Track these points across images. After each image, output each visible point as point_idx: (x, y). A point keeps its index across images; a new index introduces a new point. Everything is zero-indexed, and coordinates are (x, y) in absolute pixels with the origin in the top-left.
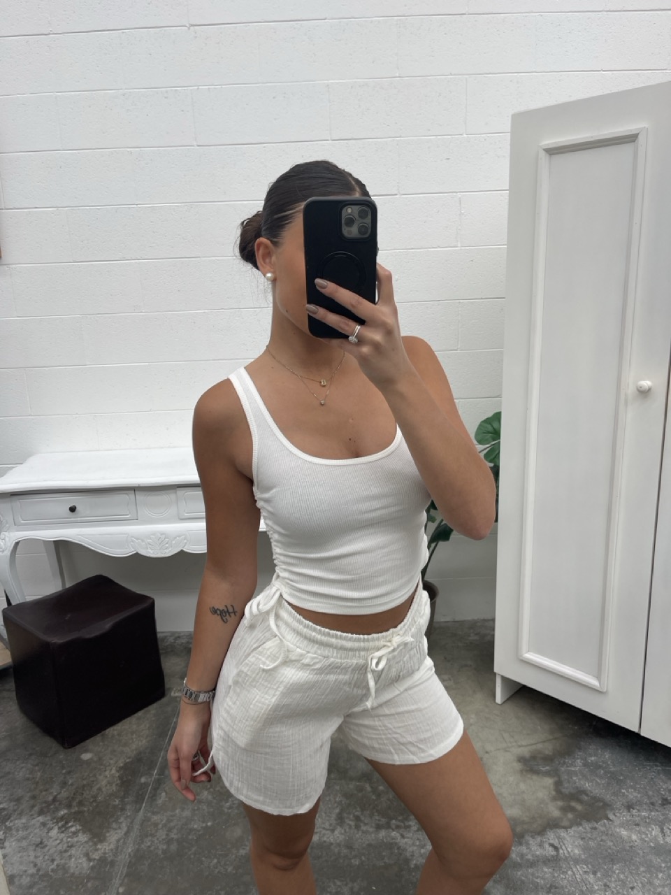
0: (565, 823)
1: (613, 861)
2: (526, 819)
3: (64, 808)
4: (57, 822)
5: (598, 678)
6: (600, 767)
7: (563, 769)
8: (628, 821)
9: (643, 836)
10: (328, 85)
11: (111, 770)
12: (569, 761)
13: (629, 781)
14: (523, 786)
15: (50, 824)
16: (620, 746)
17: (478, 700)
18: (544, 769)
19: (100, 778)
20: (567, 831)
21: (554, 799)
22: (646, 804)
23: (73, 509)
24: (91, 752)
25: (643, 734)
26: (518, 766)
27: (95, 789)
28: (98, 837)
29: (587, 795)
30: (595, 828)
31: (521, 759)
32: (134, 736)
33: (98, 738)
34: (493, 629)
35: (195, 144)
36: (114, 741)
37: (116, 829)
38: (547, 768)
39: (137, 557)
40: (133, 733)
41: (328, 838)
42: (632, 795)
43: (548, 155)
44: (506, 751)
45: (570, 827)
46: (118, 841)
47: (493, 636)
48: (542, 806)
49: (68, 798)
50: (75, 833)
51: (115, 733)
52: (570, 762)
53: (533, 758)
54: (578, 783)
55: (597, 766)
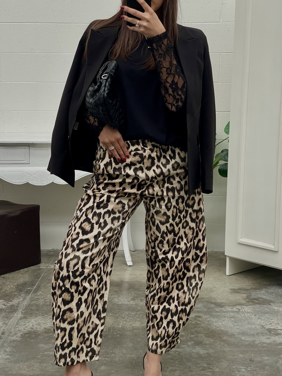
1: (266, 313)
2: (228, 303)
5: (274, 244)
6: (274, 293)
7: (254, 293)
8: (280, 306)
11: (11, 286)
12: (257, 291)
14: (230, 296)
18: (243, 292)
19: (5, 288)
20: (247, 306)
21: (245, 299)
26: (230, 291)
27: (3, 290)
28: (9, 300)
29: (263, 299)
30: (262, 306)
31: (233, 290)
32: (21, 278)
36: (10, 279)
37: (17, 299)
38: (245, 292)
40: (20, 277)
44: (225, 287)
45: (249, 305)
46: (19, 302)
48: (238, 300)
51: (10, 277)
53: (240, 289)
54: (259, 296)
55: (273, 293)
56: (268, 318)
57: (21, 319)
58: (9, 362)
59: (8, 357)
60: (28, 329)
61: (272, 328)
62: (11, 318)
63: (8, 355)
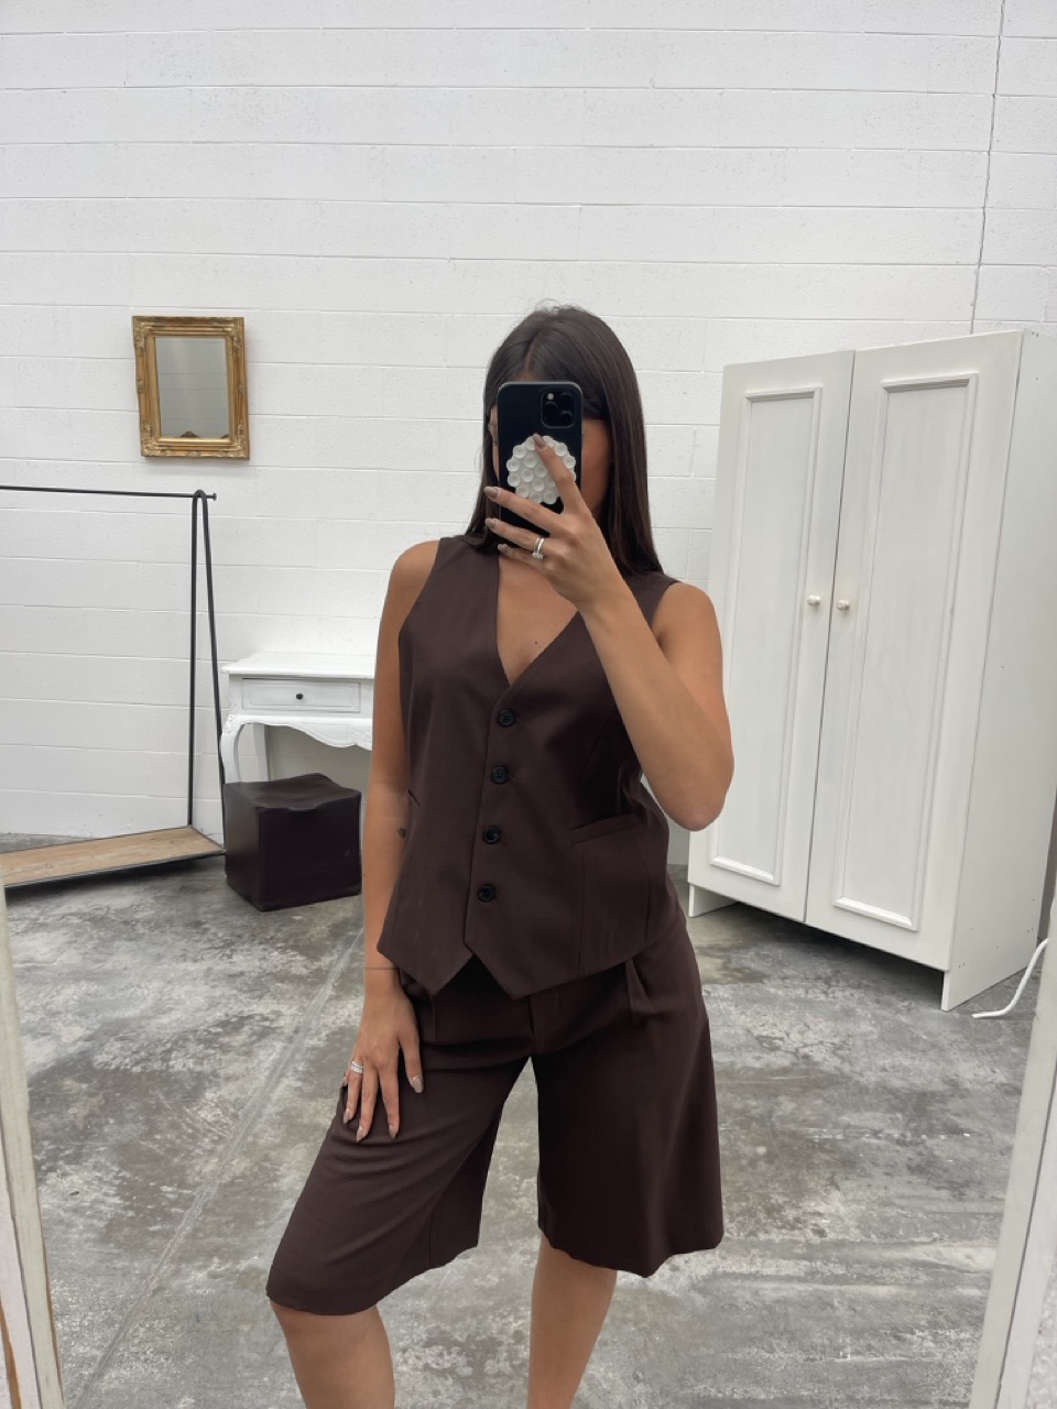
0: (724, 981)
1: (755, 1002)
3: (281, 943)
4: (277, 949)
5: (773, 873)
6: (770, 957)
7: (735, 956)
8: (779, 985)
9: (789, 993)
12: (742, 951)
15: (271, 950)
18: (717, 954)
19: (312, 929)
20: (722, 986)
21: (719, 970)
22: (800, 978)
23: (300, 697)
24: (300, 915)
25: (810, 922)
28: (315, 958)
29: (750, 970)
30: (748, 986)
33: (306, 908)
36: (321, 911)
37: (329, 955)
38: (721, 954)
42: (791, 973)
43: (750, 402)
45: (727, 984)
46: (332, 962)
49: (284, 938)
51: (322, 907)
52: (744, 953)
53: (711, 948)
54: (746, 963)
55: (767, 956)
56: (758, 1013)
57: (330, 999)
58: (299, 1096)
59: (299, 1084)
60: (341, 1023)
61: (765, 1033)
62: (313, 998)
63: (299, 1079)
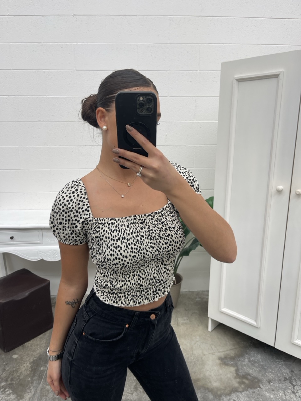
0: (240, 390)
2: (222, 388)
3: (4, 382)
4: (1, 389)
5: (256, 321)
6: (256, 362)
7: (239, 363)
8: (269, 389)
9: (276, 396)
10: (137, 45)
11: (27, 364)
13: (269, 369)
14: (221, 371)
16: (265, 352)
17: (200, 329)
18: (230, 363)
19: (22, 367)
20: (241, 394)
21: (235, 378)
22: (277, 380)
23: (12, 238)
24: (17, 354)
25: (276, 347)
26: (218, 362)
27: (19, 372)
28: (20, 396)
29: (250, 376)
30: (254, 392)
31: (220, 358)
32: (38, 347)
33: (21, 347)
34: (208, 295)
35: (75, 69)
36: (29, 349)
37: (29, 393)
38: (232, 363)
39: (42, 261)
41: (130, 397)
42: (271, 376)
43: (237, 82)
44: (213, 354)
45: (243, 392)
46: (30, 398)
47: (208, 299)
48: (230, 381)
49: (6, 377)
50: (9, 395)
51: (29, 345)
52: (242, 360)
53: (226, 358)
54: (246, 369)
